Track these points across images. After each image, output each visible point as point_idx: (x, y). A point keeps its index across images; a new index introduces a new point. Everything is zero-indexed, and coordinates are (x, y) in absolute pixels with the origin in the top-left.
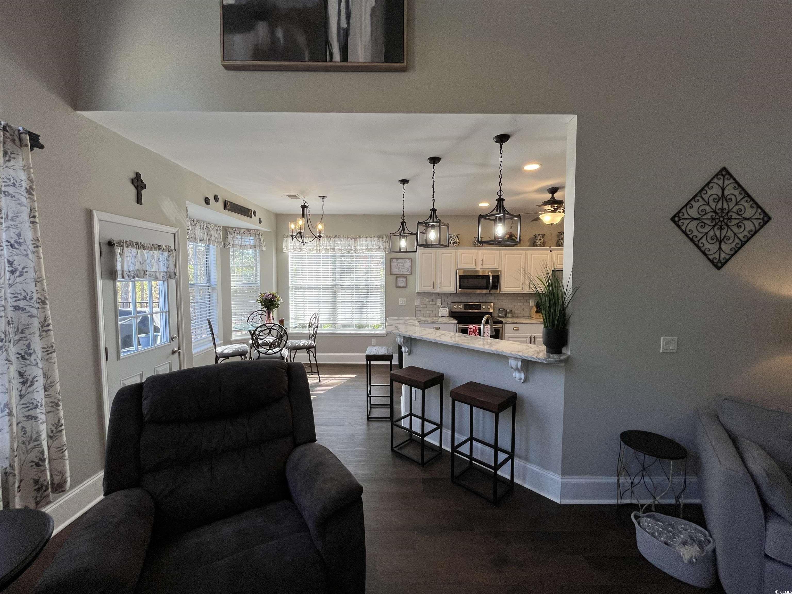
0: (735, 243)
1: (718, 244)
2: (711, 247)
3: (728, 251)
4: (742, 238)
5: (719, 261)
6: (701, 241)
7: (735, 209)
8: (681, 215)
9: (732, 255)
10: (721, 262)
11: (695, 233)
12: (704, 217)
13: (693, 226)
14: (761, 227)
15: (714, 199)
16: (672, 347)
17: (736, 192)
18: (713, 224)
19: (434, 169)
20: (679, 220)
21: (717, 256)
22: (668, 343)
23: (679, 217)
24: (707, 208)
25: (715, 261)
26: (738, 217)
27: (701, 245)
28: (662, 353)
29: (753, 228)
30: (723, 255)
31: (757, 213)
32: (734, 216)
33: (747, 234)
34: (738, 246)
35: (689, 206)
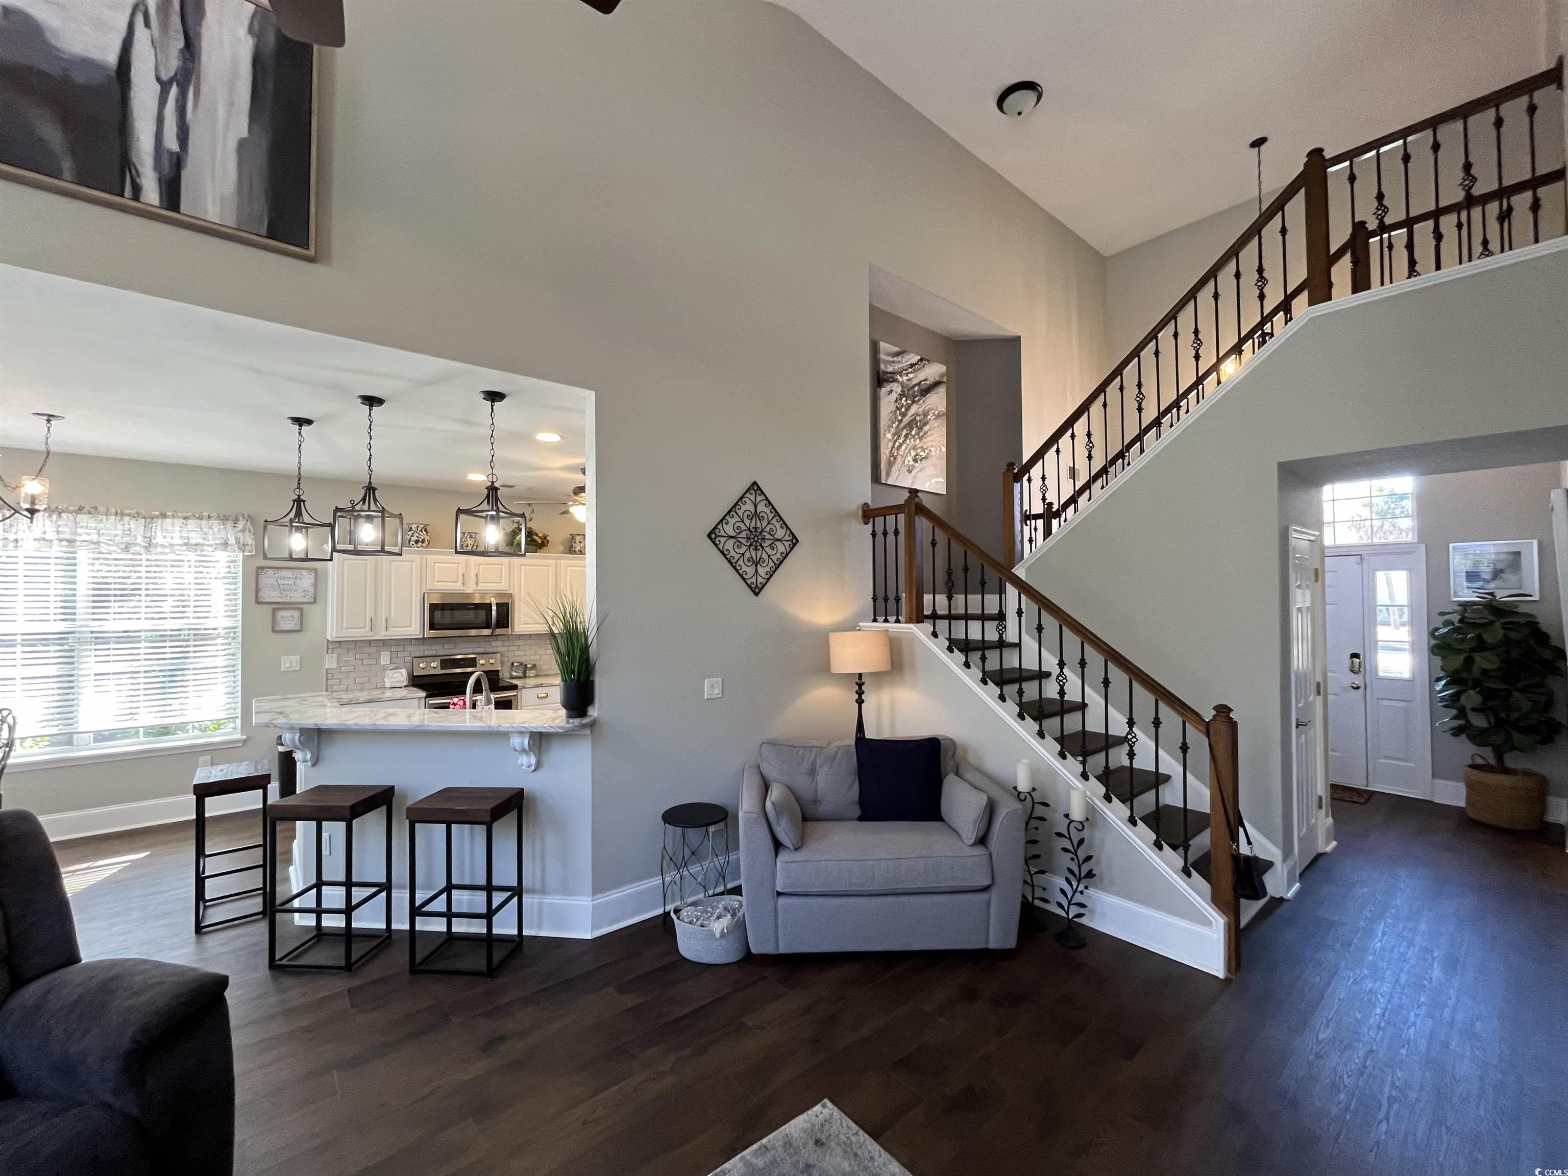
0: (769, 566)
1: (754, 566)
2: (748, 570)
3: (764, 575)
4: (775, 561)
5: (757, 586)
6: (739, 563)
7: (767, 529)
8: (717, 531)
9: (768, 579)
10: (758, 587)
11: (732, 553)
12: (739, 536)
13: (729, 545)
14: (792, 549)
15: (748, 516)
16: (717, 691)
17: (767, 510)
18: (749, 544)
19: (370, 415)
20: (716, 537)
21: (754, 580)
22: (712, 686)
23: (715, 534)
24: (741, 525)
25: (753, 586)
26: (771, 537)
27: (738, 568)
28: (707, 699)
29: (784, 551)
30: (760, 580)
31: (787, 535)
32: (768, 536)
33: (780, 557)
34: (773, 570)
35: (724, 522)
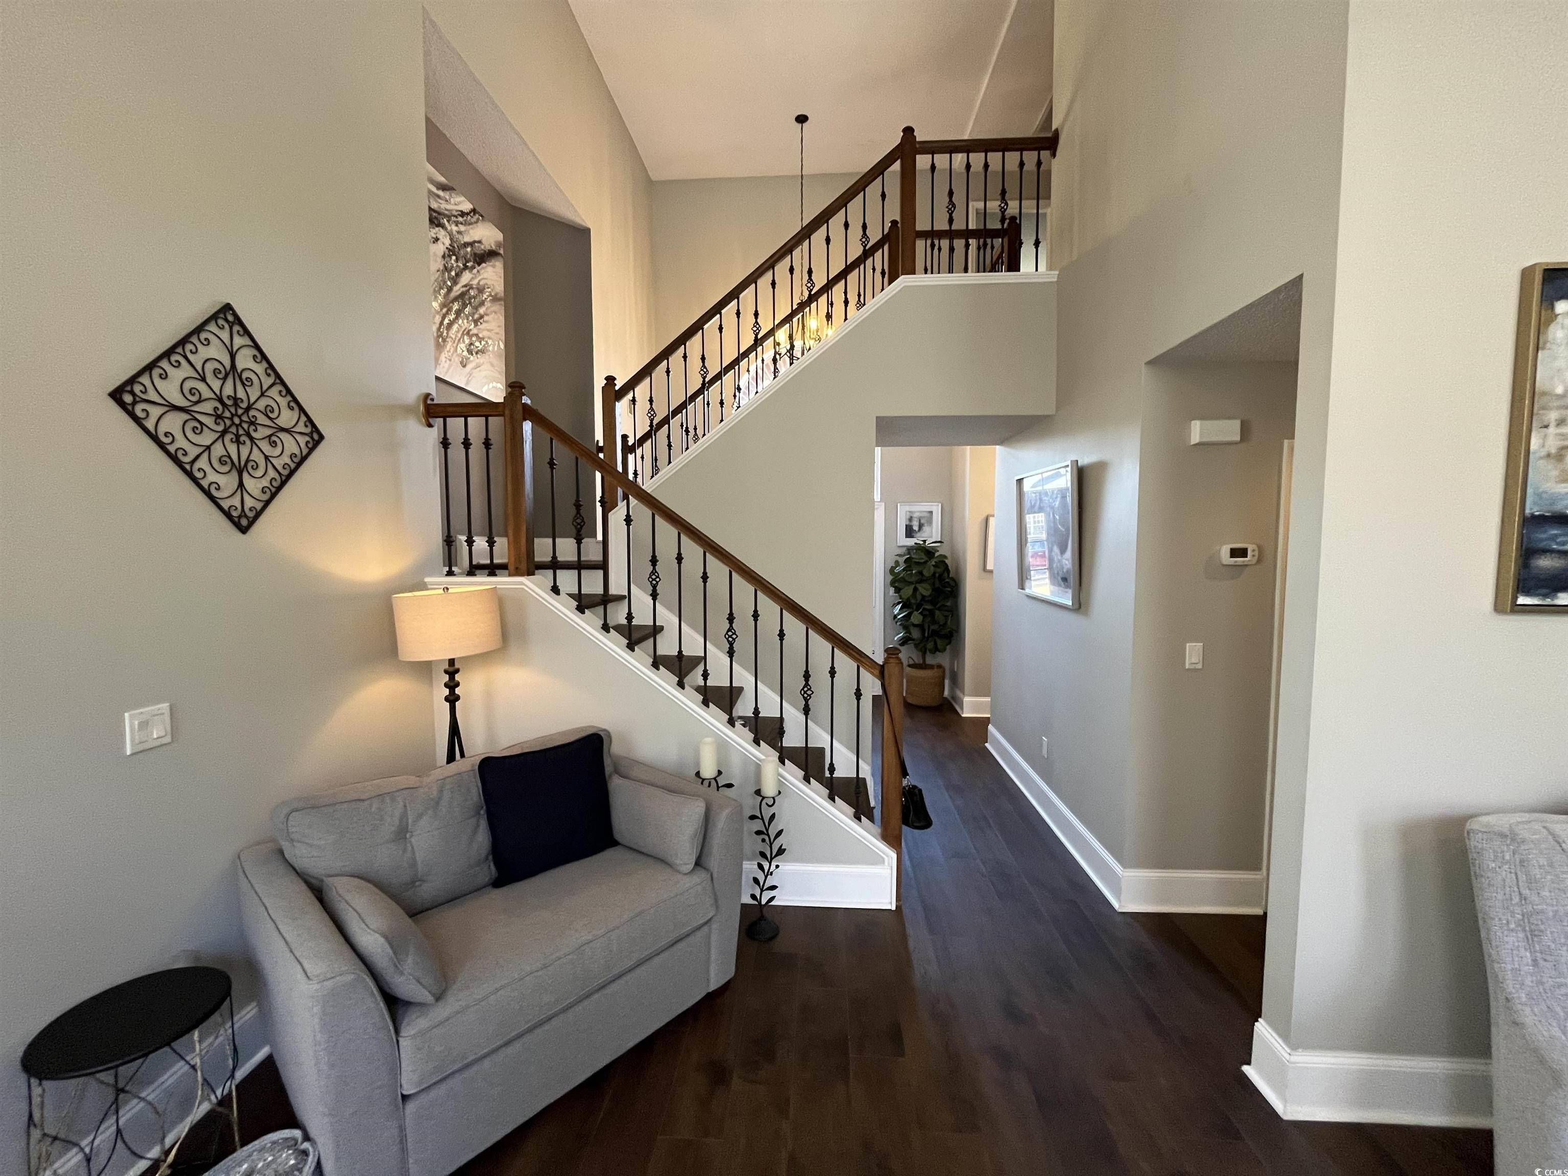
0: (268, 478)
1: (235, 474)
2: (221, 480)
3: (256, 493)
4: (280, 468)
5: (243, 514)
6: (197, 465)
8: (137, 389)
9: (267, 503)
10: (246, 516)
11: (181, 442)
15: (216, 372)
16: (159, 731)
17: (260, 368)
18: (220, 428)
20: (134, 403)
21: (236, 501)
22: (144, 725)
24: (201, 386)
25: (235, 514)
26: (268, 422)
27: (199, 475)
28: (132, 754)
29: (297, 452)
30: (249, 502)
31: (301, 423)
32: (262, 419)
33: (288, 461)
34: (275, 484)
35: (156, 372)
